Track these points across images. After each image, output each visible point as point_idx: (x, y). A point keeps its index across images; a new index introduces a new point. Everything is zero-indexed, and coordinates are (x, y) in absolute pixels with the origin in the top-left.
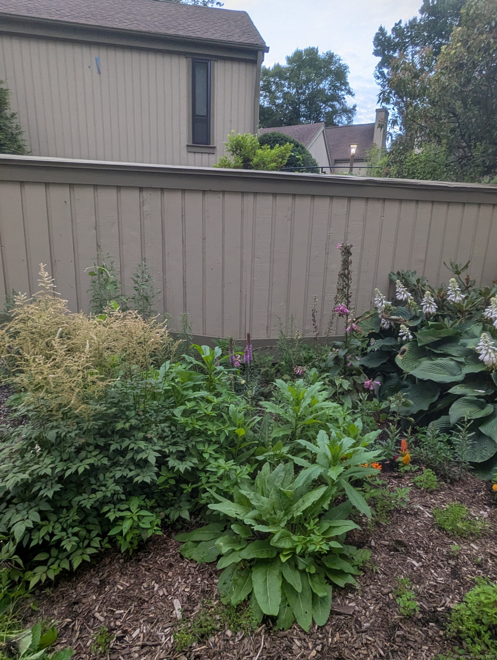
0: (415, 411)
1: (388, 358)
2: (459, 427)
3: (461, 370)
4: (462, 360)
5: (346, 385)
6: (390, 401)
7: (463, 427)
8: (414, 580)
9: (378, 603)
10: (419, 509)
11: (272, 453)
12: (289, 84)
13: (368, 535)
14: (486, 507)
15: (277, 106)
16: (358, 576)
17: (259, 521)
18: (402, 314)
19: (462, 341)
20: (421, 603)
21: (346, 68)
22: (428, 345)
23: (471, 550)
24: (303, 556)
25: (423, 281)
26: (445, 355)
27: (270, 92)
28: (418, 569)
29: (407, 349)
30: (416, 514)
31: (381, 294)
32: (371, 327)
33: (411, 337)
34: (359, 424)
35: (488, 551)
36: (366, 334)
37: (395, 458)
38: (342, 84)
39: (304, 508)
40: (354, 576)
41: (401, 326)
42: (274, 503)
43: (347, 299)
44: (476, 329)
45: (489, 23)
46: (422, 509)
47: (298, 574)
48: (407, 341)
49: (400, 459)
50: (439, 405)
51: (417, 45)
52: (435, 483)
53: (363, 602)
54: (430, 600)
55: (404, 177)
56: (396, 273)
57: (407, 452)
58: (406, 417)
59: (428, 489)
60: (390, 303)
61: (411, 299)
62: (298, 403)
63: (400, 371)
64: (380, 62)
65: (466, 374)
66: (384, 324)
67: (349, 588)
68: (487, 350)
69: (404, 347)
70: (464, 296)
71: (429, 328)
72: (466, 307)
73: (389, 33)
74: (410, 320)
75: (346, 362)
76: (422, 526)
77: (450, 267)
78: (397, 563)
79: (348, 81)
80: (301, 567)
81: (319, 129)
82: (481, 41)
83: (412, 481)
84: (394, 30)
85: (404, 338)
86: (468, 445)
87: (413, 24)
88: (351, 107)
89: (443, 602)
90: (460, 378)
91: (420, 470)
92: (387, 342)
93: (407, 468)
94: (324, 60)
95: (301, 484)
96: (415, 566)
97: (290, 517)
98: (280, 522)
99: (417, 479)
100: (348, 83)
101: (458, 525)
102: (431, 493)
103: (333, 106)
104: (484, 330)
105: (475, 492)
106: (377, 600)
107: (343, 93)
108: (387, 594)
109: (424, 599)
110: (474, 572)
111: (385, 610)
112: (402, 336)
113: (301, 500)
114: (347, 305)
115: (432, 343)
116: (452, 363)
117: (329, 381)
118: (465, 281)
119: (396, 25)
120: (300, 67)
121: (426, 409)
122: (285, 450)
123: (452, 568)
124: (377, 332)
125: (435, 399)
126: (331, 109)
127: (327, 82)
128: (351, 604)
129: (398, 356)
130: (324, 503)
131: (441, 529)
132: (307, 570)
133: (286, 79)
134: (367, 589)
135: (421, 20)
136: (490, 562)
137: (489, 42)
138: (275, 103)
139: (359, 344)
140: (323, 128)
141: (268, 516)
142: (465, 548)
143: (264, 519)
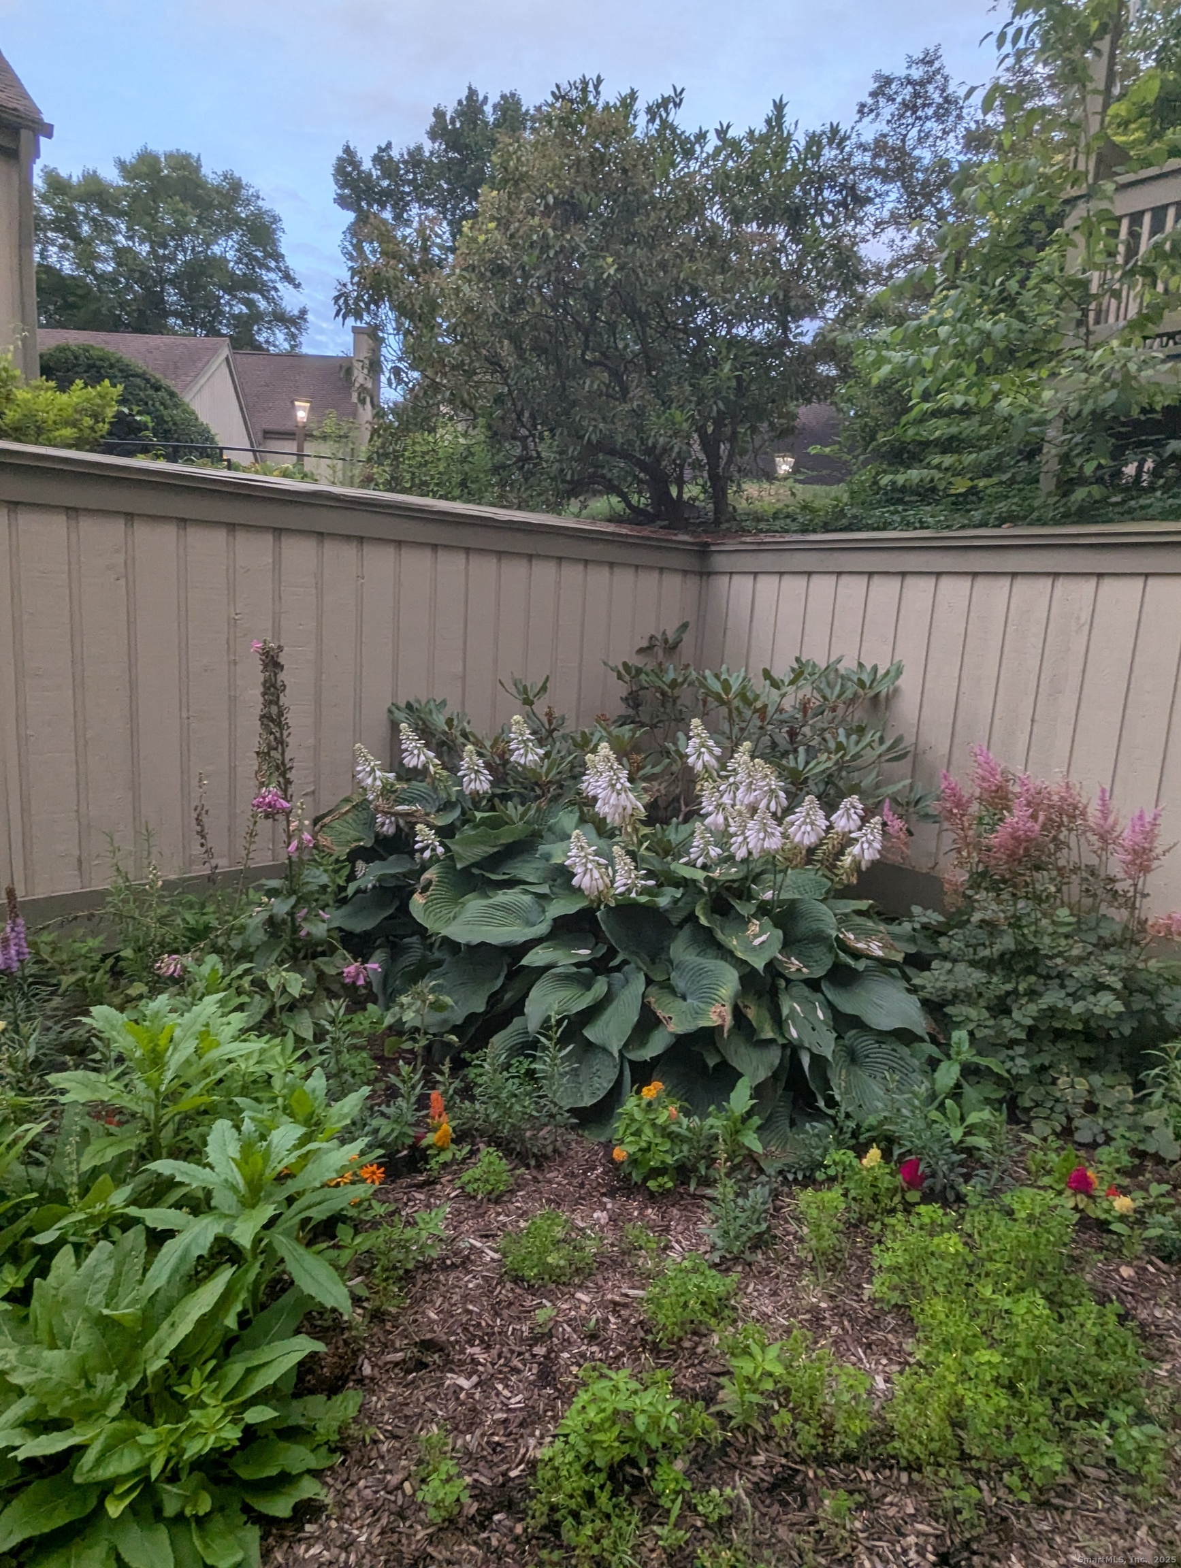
0: (458, 1017)
1: (397, 903)
2: (542, 1039)
3: (544, 911)
4: (544, 889)
5: (296, 984)
6: (402, 1006)
7: (550, 1039)
8: (461, 1427)
9: (378, 1520)
10: (472, 1247)
11: (82, 1216)
12: (129, 229)
13: (354, 1352)
14: (605, 1199)
15: (101, 277)
16: (331, 1468)
17: (39, 1425)
18: (420, 799)
19: (543, 848)
20: (476, 1475)
21: (276, 219)
22: (475, 865)
23: (578, 1308)
24: (172, 1476)
25: (460, 721)
26: (511, 883)
27: (77, 238)
28: (470, 1396)
29: (435, 878)
30: (465, 1262)
31: (370, 757)
32: (353, 834)
33: (440, 850)
34: (318, 1082)
35: (609, 1297)
36: (342, 852)
37: (419, 1139)
38: (268, 255)
39: (172, 1344)
40: (316, 1474)
41: (419, 827)
42: (84, 1359)
43: (283, 775)
44: (566, 819)
45: (543, 197)
46: (478, 1244)
47: (162, 1534)
48: (434, 859)
49: (431, 1138)
50: (508, 996)
51: (429, 203)
52: (504, 1177)
53: (342, 1531)
54: (496, 1459)
55: (404, 491)
56: (403, 705)
57: (445, 1118)
58: (442, 1035)
59: (490, 1193)
60: (392, 775)
61: (435, 766)
62: (156, 1059)
63: (422, 931)
64: (353, 224)
65: (555, 920)
66: (383, 824)
67: (308, 1510)
68: (585, 865)
69: (427, 875)
70: (541, 752)
71: (476, 827)
72: (547, 775)
73: (367, 165)
74: (438, 811)
75: (296, 929)
76: (478, 1286)
77: (513, 690)
78: (422, 1399)
79: (283, 251)
80: (170, 1510)
81: (215, 351)
82: (532, 229)
83: (458, 1183)
84: (377, 159)
85: (427, 854)
86: (562, 1075)
87: (415, 158)
88: (296, 313)
89: (522, 1451)
90: (542, 929)
91: (473, 1153)
92: (392, 867)
93: (446, 1157)
94: (218, 190)
95: (162, 1281)
96: (462, 1389)
97: (135, 1381)
98: (107, 1401)
99: (465, 1177)
100: (283, 256)
101: (550, 1260)
102: (497, 1201)
103: (250, 303)
104: (583, 820)
105: (585, 1173)
106: (375, 1513)
107: (272, 276)
108: (400, 1487)
109: (482, 1464)
110: (583, 1355)
111: (393, 1531)
112: (422, 850)
113: (165, 1325)
114: (285, 791)
115: (485, 859)
116: (527, 899)
117: (253, 983)
118: (545, 720)
119: (381, 150)
120: (154, 193)
121: (481, 1009)
122: (118, 1198)
123: (540, 1364)
124: (369, 845)
125: (499, 983)
126: (245, 310)
127: (230, 243)
128: (312, 1552)
129: (416, 896)
130: (226, 1316)
131: (518, 1280)
132: (188, 1512)
133: (119, 214)
134: (351, 1495)
135: (432, 153)
136: (613, 1320)
137: (545, 235)
138: (94, 268)
139: (325, 879)
140: (225, 352)
141: (67, 1401)
142: (565, 1306)
143: (54, 1413)
